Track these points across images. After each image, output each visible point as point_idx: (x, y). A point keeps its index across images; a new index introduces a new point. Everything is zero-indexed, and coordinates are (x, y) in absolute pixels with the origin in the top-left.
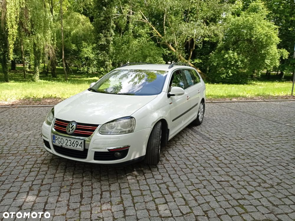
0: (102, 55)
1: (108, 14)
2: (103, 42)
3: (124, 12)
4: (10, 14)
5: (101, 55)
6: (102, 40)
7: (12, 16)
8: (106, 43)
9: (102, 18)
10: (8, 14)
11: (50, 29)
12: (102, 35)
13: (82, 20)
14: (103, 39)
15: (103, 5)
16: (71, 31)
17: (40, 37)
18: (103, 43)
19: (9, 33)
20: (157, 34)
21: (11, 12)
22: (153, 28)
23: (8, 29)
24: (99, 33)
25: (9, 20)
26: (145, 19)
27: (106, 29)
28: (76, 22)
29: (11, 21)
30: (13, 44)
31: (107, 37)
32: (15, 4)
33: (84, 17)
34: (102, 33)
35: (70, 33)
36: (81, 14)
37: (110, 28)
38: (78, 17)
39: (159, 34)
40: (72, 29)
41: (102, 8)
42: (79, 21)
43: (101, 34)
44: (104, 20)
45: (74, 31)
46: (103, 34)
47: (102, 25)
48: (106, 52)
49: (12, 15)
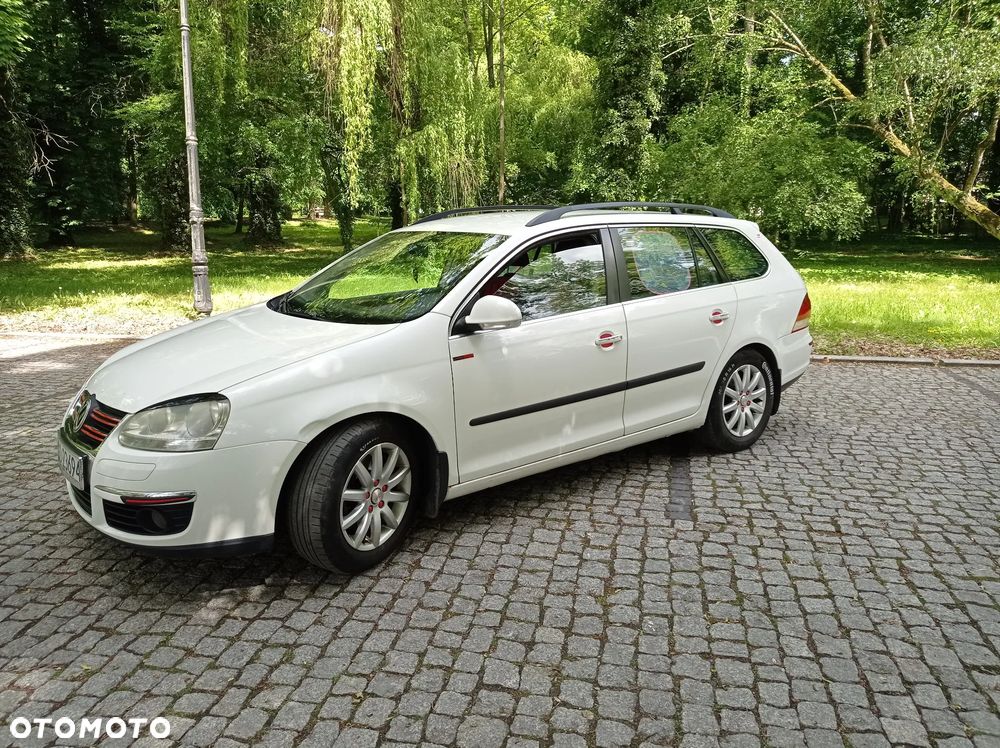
0: (611, 181)
1: (637, 41)
2: (617, 136)
3: (719, 24)
4: (349, 72)
5: (608, 183)
6: (615, 130)
7: (355, 79)
8: (626, 142)
9: (617, 57)
10: (344, 73)
11: (463, 107)
12: (617, 113)
13: (576, 70)
14: (619, 129)
15: (625, 12)
16: (534, 110)
17: (433, 135)
18: (616, 141)
19: (346, 129)
20: (839, 93)
21: (354, 67)
22: (825, 70)
23: (344, 116)
24: (605, 107)
25: (347, 90)
26: (793, 41)
27: (630, 92)
28: (555, 79)
29: (351, 94)
30: (358, 160)
31: (631, 119)
32: (366, 43)
33: (582, 58)
34: (616, 107)
35: (531, 116)
36: (575, 48)
37: (644, 89)
38: (563, 62)
39: (846, 90)
40: (537, 103)
41: (621, 22)
42: (564, 75)
43: (611, 111)
44: (624, 62)
45: (543, 110)
46: (619, 111)
47: (616, 82)
48: (627, 171)
49: (355, 76)
